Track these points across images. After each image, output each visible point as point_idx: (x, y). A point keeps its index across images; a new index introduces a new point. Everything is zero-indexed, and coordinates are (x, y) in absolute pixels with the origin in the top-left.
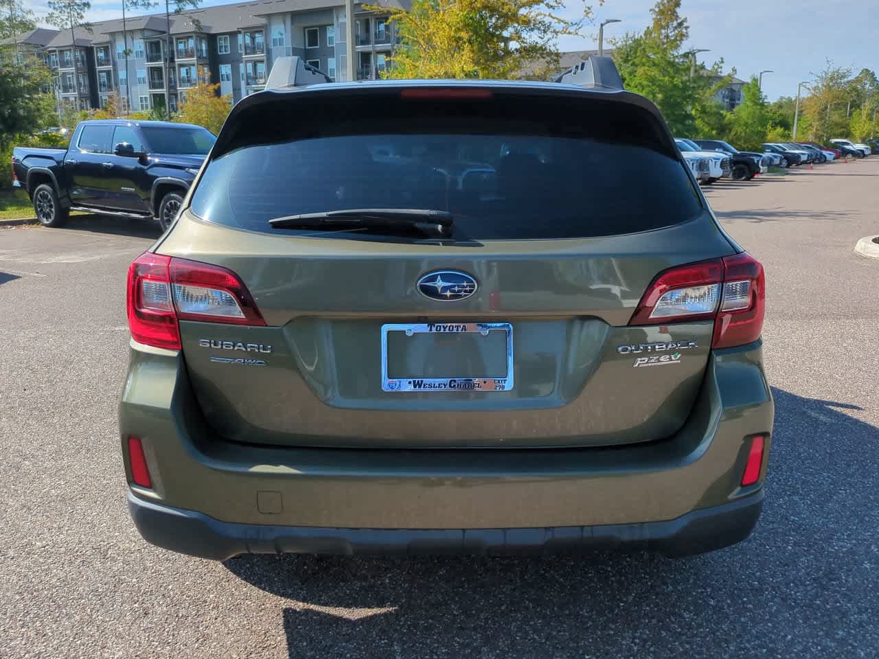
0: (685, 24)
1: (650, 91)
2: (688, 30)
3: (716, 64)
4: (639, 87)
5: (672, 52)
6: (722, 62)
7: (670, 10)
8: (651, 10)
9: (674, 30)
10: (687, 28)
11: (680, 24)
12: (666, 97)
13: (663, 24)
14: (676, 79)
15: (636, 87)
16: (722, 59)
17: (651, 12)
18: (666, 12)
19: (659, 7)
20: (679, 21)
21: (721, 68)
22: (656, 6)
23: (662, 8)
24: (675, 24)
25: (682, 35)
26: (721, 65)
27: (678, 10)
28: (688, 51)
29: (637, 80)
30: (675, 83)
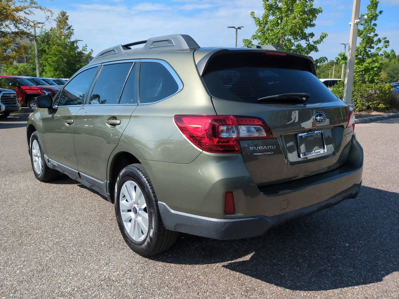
0: (72, 28)
1: (60, 57)
2: (74, 31)
3: (84, 47)
4: (54, 55)
5: (67, 40)
6: (86, 46)
7: (64, 21)
8: (54, 20)
9: (67, 30)
10: (73, 30)
11: (69, 28)
12: (67, 60)
13: (62, 27)
14: (72, 52)
15: (52, 55)
16: (86, 45)
17: (55, 21)
18: (62, 22)
19: (58, 19)
20: (69, 26)
21: (86, 49)
22: (57, 18)
23: (60, 19)
24: (67, 27)
25: (71, 33)
26: (86, 48)
27: (67, 21)
28: (75, 40)
29: (53, 52)
30: (72, 54)
